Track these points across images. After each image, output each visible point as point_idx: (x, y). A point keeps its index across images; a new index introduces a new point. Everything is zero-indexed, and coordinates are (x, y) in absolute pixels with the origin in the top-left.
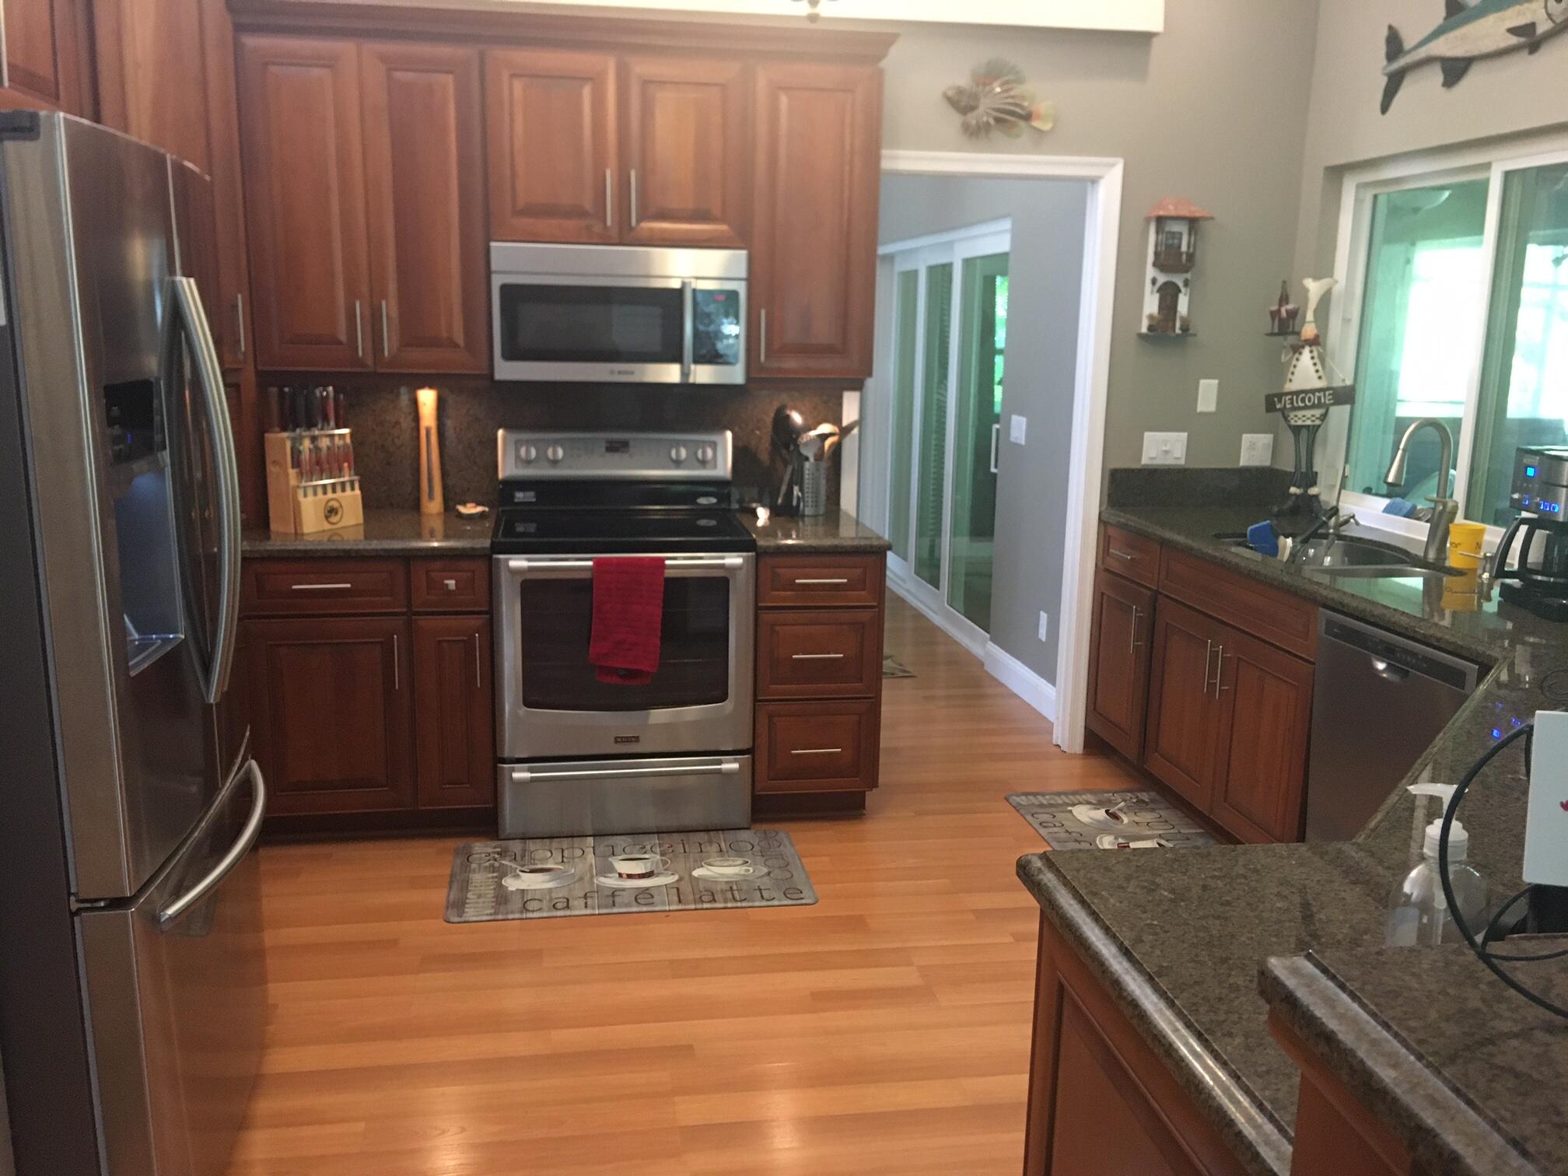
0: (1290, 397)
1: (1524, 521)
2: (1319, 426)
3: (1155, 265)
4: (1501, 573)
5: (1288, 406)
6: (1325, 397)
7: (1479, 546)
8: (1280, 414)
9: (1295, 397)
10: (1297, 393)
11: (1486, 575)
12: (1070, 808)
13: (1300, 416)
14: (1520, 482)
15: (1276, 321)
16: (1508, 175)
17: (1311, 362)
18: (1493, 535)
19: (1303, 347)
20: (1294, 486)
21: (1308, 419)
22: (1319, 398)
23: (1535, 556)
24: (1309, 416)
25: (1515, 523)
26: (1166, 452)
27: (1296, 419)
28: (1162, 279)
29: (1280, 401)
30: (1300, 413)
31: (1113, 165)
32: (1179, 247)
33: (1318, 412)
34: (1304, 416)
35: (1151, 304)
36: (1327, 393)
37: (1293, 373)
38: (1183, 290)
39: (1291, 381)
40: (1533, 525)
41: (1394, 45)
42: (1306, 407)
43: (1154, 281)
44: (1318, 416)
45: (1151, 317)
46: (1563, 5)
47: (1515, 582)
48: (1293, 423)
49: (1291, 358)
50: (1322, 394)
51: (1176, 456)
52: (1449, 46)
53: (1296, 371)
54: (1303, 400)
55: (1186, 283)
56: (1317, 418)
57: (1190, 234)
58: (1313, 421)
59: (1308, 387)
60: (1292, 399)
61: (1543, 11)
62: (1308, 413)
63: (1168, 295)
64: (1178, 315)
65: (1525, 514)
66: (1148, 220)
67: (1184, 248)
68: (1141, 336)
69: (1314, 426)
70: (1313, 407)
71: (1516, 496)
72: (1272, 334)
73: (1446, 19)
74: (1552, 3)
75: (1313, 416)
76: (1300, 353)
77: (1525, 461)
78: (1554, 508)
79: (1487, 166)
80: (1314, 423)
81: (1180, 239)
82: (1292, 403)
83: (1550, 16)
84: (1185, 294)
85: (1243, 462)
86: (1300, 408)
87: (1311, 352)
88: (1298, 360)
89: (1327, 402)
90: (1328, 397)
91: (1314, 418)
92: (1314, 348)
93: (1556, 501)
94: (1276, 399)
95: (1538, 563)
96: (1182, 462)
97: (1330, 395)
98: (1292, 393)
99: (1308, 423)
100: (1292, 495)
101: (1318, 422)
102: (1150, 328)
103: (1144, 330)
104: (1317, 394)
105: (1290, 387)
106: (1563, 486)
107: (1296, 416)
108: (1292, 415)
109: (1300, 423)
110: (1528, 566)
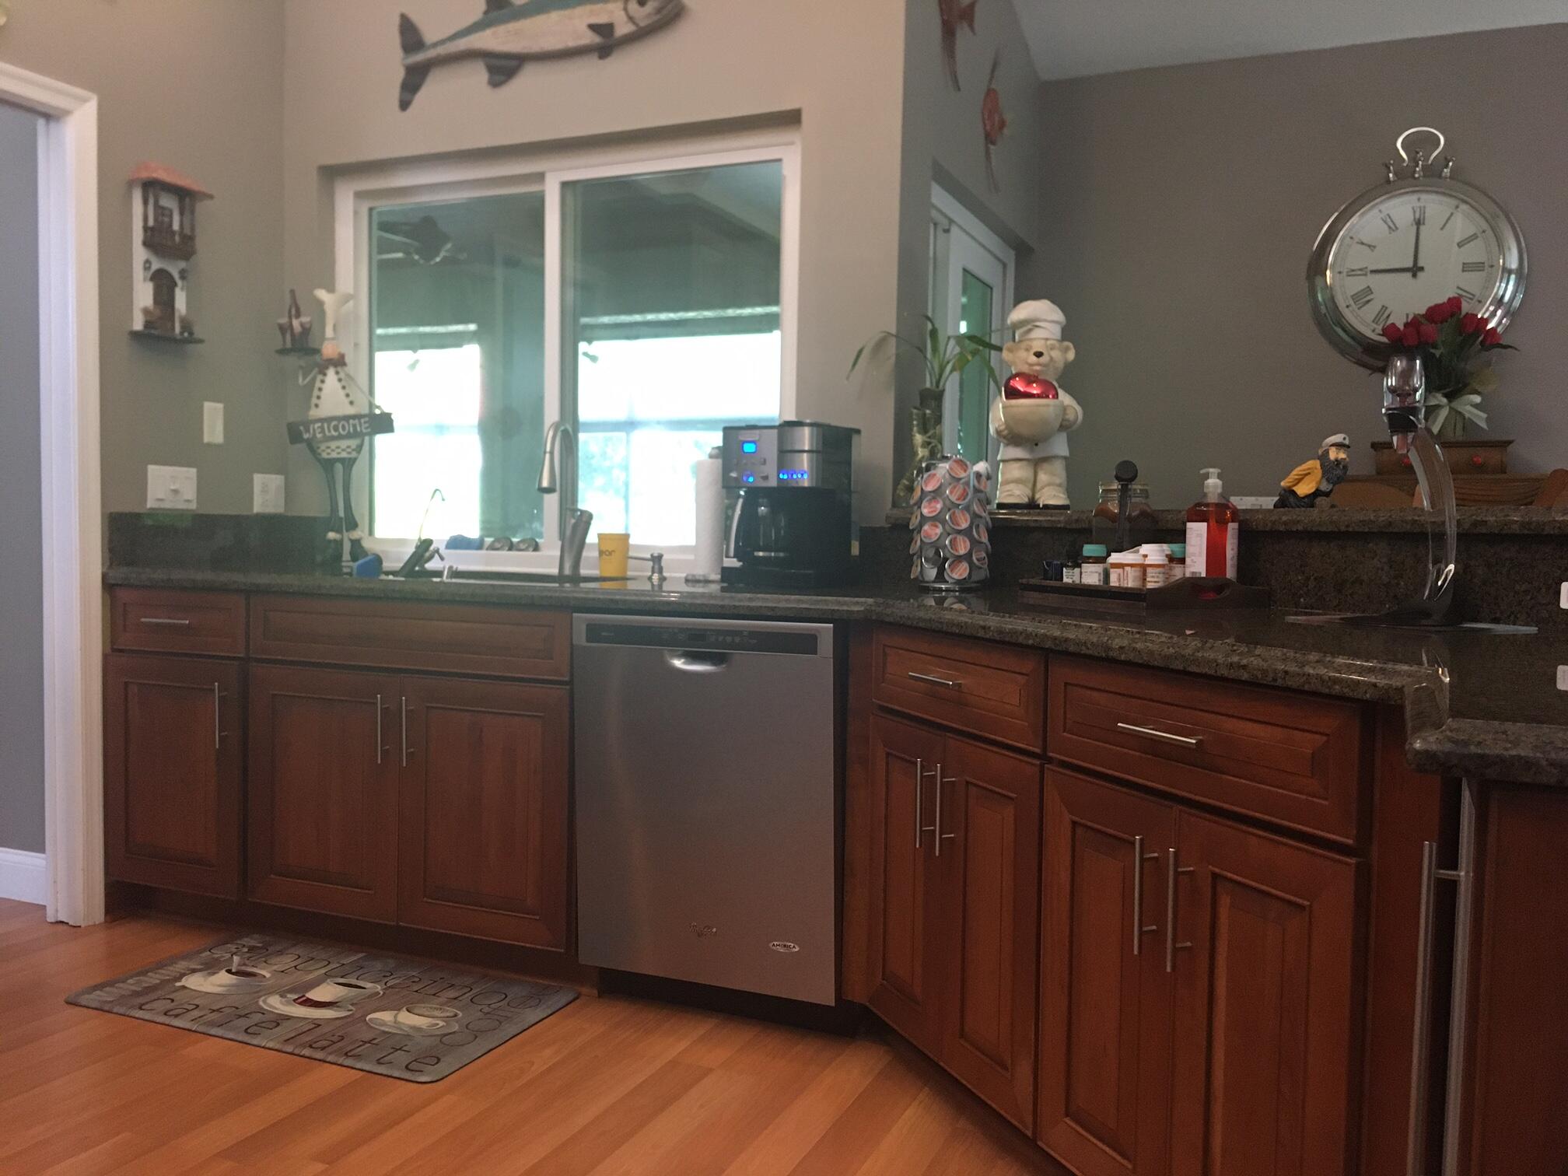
0: (319, 424)
2: (355, 459)
3: (145, 244)
5: (319, 436)
6: (361, 426)
8: (303, 446)
9: (326, 425)
10: (329, 420)
12: (178, 984)
13: (333, 447)
15: (288, 337)
16: (565, 185)
17: (338, 385)
19: (327, 368)
20: (332, 530)
21: (343, 450)
22: (354, 426)
24: (344, 447)
26: (176, 492)
27: (329, 451)
28: (156, 265)
29: (308, 431)
30: (333, 444)
31: (85, 100)
32: (171, 225)
33: (353, 443)
34: (338, 447)
35: (144, 295)
36: (363, 421)
37: (319, 397)
38: (179, 283)
39: (317, 406)
41: (410, 36)
42: (340, 437)
43: (147, 264)
44: (354, 447)
45: (146, 311)
46: (649, 7)
48: (324, 455)
49: (314, 380)
50: (357, 421)
51: (186, 498)
52: (499, 39)
53: (323, 394)
54: (336, 428)
55: (183, 275)
56: (353, 450)
57: (182, 214)
58: (349, 453)
59: (340, 412)
60: (322, 428)
61: (623, 13)
62: (344, 444)
63: (163, 285)
64: (177, 315)
66: (131, 184)
67: (176, 226)
68: (135, 335)
69: (350, 459)
70: (349, 436)
72: (283, 352)
73: (486, 13)
74: (633, 7)
75: (349, 447)
76: (325, 375)
77: (740, 437)
79: (540, 177)
80: (349, 456)
81: (171, 216)
82: (323, 431)
83: (631, 19)
84: (182, 289)
85: (257, 508)
86: (333, 438)
87: (337, 373)
88: (323, 381)
89: (364, 431)
90: (364, 426)
91: (349, 450)
92: (339, 369)
94: (302, 428)
96: (193, 506)
97: (365, 422)
98: (322, 420)
99: (344, 455)
100: (330, 541)
101: (354, 455)
102: (148, 324)
103: (138, 325)
104: (351, 421)
105: (314, 413)
106: (805, 451)
107: (328, 448)
108: (323, 447)
109: (334, 455)
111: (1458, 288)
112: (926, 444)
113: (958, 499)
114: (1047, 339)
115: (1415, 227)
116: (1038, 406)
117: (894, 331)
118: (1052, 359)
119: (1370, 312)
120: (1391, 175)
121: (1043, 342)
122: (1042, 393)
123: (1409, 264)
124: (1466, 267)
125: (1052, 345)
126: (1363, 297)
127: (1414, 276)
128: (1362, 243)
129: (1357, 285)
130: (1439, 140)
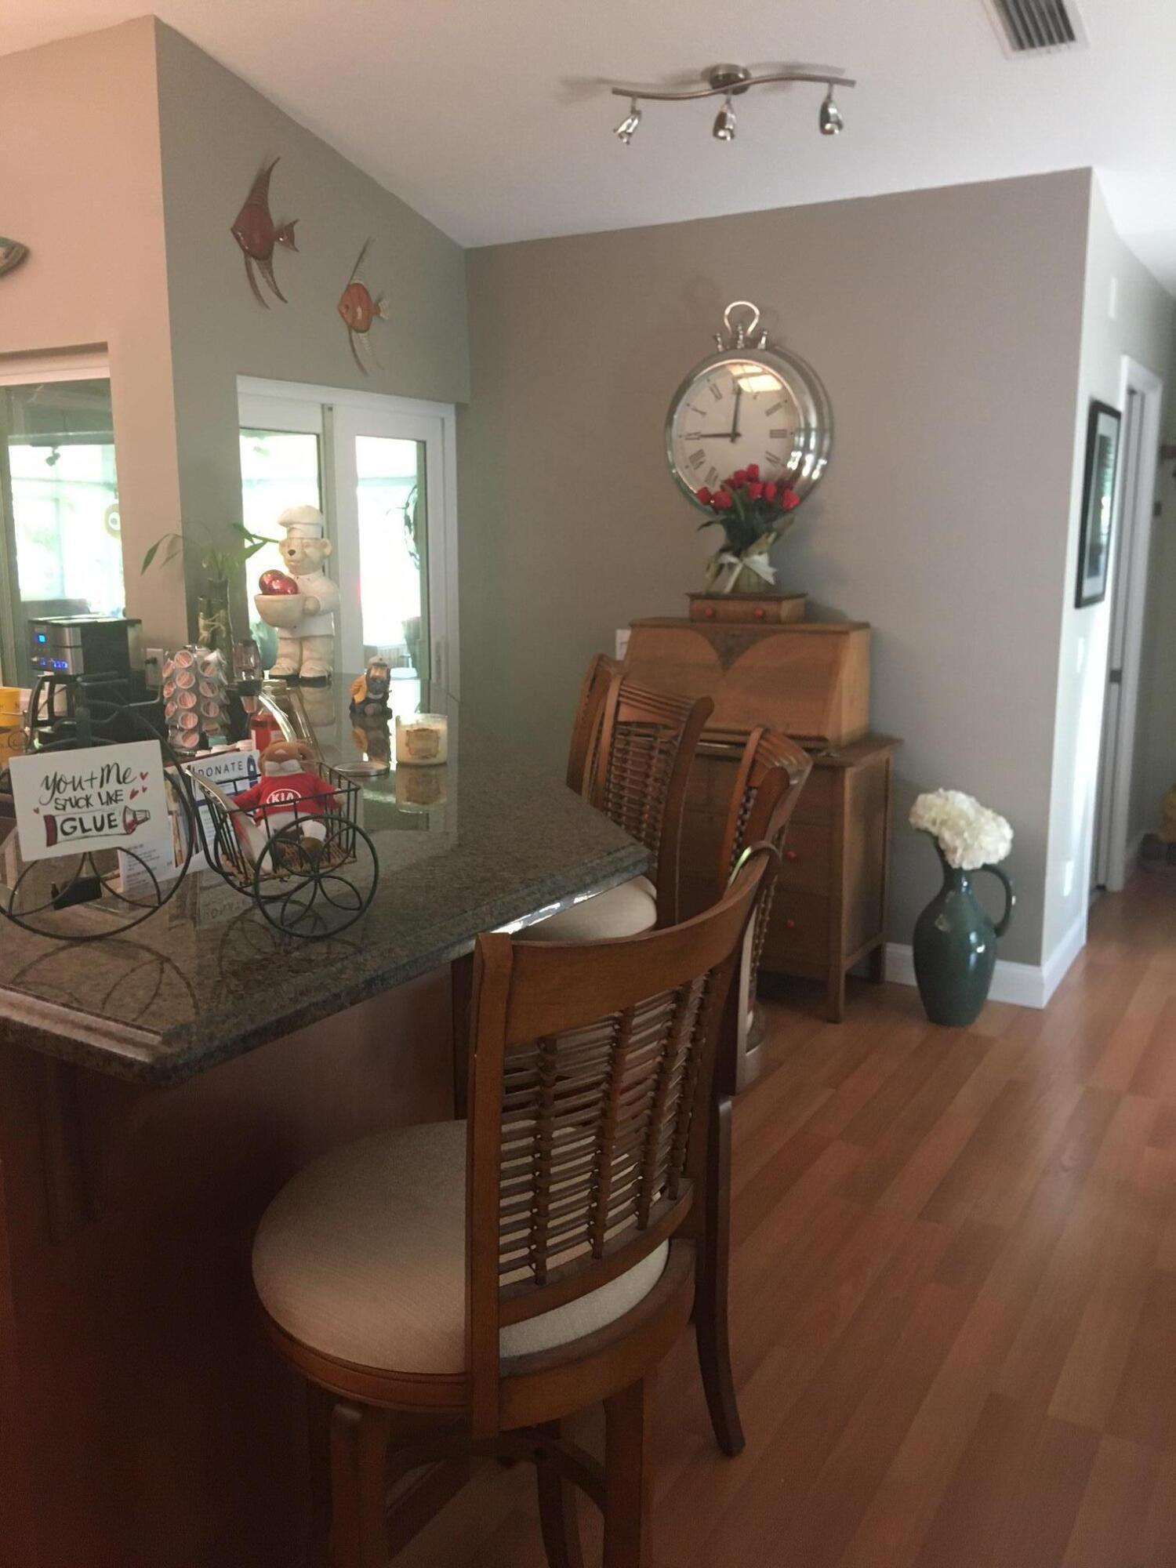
1: (46, 679)
4: (36, 724)
7: (17, 705)
11: (27, 729)
14: (35, 647)
18: (25, 695)
23: (59, 706)
25: (39, 681)
40: (53, 681)
47: (47, 729)
65: (47, 674)
71: (35, 659)
77: (36, 630)
78: (64, 665)
93: (64, 659)
95: (63, 712)
106: (67, 647)
110: (56, 715)
111: (767, 453)
112: (207, 627)
113: (184, 685)
114: (302, 539)
115: (734, 397)
116: (272, 601)
117: (180, 533)
118: (305, 555)
119: (702, 473)
120: (720, 347)
121: (299, 541)
122: (282, 589)
123: (729, 429)
124: (774, 434)
125: (307, 543)
126: (697, 458)
127: (733, 441)
128: (696, 410)
129: (692, 447)
130: (752, 311)
